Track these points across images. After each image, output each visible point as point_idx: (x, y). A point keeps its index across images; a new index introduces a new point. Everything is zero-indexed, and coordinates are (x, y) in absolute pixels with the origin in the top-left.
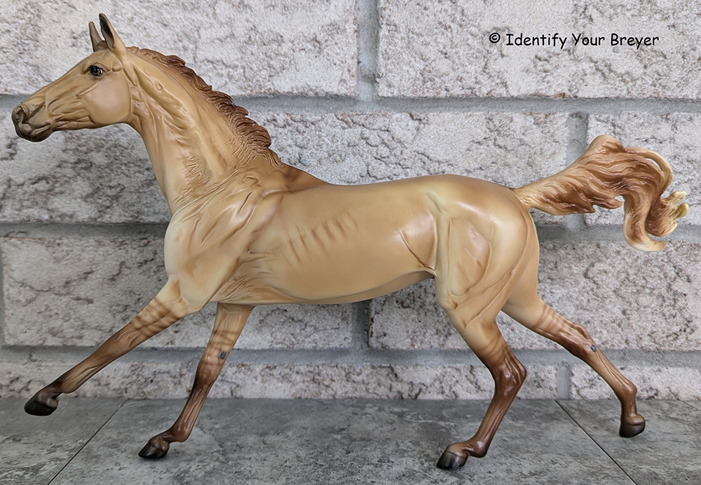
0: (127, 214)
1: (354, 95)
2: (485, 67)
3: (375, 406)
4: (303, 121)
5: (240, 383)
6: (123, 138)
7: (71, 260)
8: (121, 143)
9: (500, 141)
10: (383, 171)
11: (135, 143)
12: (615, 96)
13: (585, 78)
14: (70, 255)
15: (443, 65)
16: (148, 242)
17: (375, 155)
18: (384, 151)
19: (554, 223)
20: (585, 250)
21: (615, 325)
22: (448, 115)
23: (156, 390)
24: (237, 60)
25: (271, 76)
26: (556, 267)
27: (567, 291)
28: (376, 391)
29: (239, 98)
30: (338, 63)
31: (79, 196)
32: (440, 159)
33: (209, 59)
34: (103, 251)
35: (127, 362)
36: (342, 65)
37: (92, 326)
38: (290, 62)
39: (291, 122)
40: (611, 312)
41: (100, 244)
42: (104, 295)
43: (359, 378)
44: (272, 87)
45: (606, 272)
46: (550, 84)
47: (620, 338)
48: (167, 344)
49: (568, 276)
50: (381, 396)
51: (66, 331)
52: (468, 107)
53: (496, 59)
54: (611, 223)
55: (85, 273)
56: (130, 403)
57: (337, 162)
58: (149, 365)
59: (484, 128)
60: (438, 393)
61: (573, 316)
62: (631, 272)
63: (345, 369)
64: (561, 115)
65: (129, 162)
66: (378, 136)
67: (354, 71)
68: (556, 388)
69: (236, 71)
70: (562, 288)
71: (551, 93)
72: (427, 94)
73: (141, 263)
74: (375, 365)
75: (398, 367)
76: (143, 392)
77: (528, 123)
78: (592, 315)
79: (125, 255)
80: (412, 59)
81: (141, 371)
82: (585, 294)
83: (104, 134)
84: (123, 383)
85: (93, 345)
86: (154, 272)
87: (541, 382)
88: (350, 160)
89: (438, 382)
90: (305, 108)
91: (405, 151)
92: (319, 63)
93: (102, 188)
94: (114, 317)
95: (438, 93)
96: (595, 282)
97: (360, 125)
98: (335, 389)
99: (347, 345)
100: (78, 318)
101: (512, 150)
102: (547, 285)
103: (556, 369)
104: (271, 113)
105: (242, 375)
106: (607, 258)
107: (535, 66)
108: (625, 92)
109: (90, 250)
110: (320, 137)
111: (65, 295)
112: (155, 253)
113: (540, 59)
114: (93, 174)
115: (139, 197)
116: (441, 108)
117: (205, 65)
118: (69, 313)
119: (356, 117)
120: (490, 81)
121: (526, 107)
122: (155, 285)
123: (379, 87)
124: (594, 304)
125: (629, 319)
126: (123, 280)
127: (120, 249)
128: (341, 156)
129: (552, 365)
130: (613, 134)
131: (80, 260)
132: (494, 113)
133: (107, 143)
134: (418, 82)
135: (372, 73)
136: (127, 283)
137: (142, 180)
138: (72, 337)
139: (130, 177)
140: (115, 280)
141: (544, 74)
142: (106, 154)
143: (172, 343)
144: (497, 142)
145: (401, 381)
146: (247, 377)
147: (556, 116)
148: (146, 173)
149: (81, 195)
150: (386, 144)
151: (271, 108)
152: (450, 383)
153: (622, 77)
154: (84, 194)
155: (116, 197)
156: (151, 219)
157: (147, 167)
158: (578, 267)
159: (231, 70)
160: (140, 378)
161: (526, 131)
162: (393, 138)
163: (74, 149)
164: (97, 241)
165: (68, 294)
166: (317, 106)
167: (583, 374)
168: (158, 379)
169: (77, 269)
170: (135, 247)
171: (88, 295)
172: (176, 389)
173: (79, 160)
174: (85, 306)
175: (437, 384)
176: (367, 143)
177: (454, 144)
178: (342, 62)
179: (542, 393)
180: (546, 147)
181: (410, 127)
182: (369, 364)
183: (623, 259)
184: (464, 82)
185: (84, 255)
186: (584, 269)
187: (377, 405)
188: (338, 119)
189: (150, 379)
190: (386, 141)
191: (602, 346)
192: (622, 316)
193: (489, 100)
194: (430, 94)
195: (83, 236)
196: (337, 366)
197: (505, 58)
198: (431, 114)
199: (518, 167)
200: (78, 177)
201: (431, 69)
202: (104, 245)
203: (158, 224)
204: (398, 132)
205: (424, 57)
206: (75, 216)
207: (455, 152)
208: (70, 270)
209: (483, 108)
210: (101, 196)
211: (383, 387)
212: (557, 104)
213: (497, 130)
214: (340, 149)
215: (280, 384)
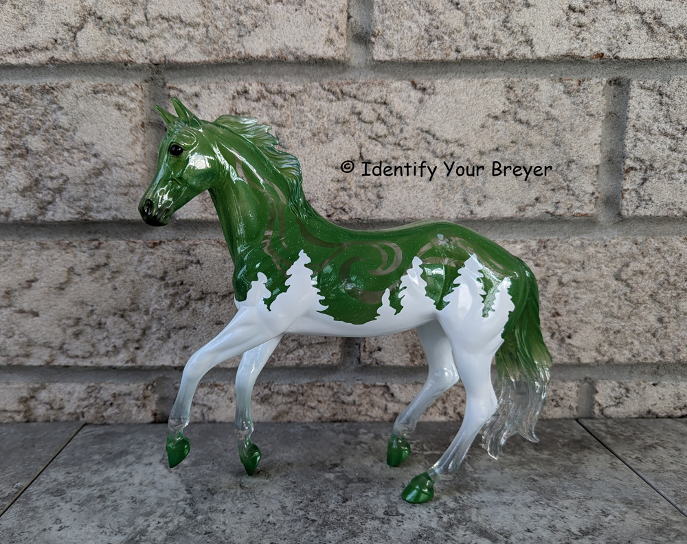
0: (72, 211)
1: (342, 59)
2: (505, 21)
3: (370, 432)
4: (280, 92)
5: (213, 405)
6: (63, 117)
7: (10, 267)
8: (61, 124)
9: (522, 115)
10: (379, 153)
11: (78, 123)
12: (665, 56)
13: (629, 33)
14: (9, 261)
15: (454, 19)
16: (100, 244)
17: (369, 134)
18: (380, 129)
19: (583, 215)
20: (619, 247)
21: (649, 335)
22: (459, 83)
23: (117, 413)
24: (198, 16)
25: (240, 36)
26: (583, 268)
27: (595, 295)
28: (369, 413)
29: (202, 65)
30: (323, 17)
31: (15, 189)
32: (449, 137)
33: (164, 14)
34: (47, 255)
35: (82, 383)
36: (328, 20)
37: (39, 343)
38: (264, 18)
39: (265, 93)
40: (646, 320)
41: (43, 248)
42: (51, 307)
43: (350, 399)
44: (242, 50)
45: (642, 273)
46: (585, 42)
47: (654, 350)
48: (127, 362)
49: (597, 277)
50: (375, 418)
51: (9, 348)
52: (483, 73)
53: (520, 10)
54: (653, 214)
55: (28, 281)
56: (86, 429)
57: (322, 143)
58: (107, 387)
59: (504, 100)
60: (441, 414)
61: (601, 325)
62: (672, 272)
63: (333, 389)
64: (598, 81)
65: (72, 147)
66: (373, 110)
67: (343, 28)
68: (577, 408)
69: (197, 30)
70: (588, 293)
71: (586, 53)
72: (434, 57)
73: (92, 269)
74: (368, 383)
75: (395, 386)
76: (102, 416)
77: (556, 92)
78: (623, 324)
79: (73, 259)
80: (415, 12)
81: (98, 393)
82: (616, 299)
83: (40, 113)
84: (78, 406)
85: (42, 364)
86: (108, 279)
87: (559, 401)
88: (340, 140)
89: (440, 402)
90: (283, 76)
91: (406, 128)
92: (299, 18)
93: (42, 180)
94: (65, 332)
95: (447, 55)
96: (628, 285)
97: (350, 97)
98: (321, 410)
99: (335, 362)
100: (22, 333)
101: (536, 126)
102: (571, 289)
103: (578, 386)
104: (242, 83)
105: (214, 397)
106: (644, 257)
107: (568, 19)
108: (676, 52)
109: (32, 255)
110: (302, 112)
111: (6, 307)
112: (108, 257)
113: (574, 10)
114: (29, 162)
115: (85, 190)
116: (450, 75)
117: (159, 23)
118: (12, 328)
119: (346, 86)
120: (511, 39)
121: (555, 72)
122: (110, 294)
123: (373, 48)
124: (626, 310)
125: (666, 328)
126: (72, 289)
127: (67, 253)
128: (327, 135)
129: (573, 381)
130: (658, 105)
131: (20, 266)
132: (516, 80)
133: (44, 124)
134: (422, 41)
135: (364, 31)
136: (77, 292)
137: (88, 169)
138: (18, 356)
139: (74, 165)
140: (63, 289)
141: (578, 30)
142: (44, 137)
143: (133, 360)
144: (518, 116)
145: (399, 402)
146: (220, 399)
147: (592, 82)
148: (93, 160)
149: (17, 188)
150: (383, 120)
151: (242, 77)
152: (455, 403)
153: (674, 32)
154: (20, 187)
155: (59, 190)
156: (102, 217)
157: (93, 152)
158: (609, 267)
159: (191, 29)
160: (98, 401)
161: (554, 101)
162: (391, 112)
163: (5, 132)
164: (40, 244)
165: (10, 306)
166: (298, 73)
167: (609, 391)
168: (120, 402)
169: (17, 277)
170: (84, 249)
171: (32, 307)
172: (139, 412)
173: (12, 145)
174: (30, 320)
175: (440, 405)
176: (359, 119)
177: (465, 118)
178: (329, 17)
179: (560, 413)
180: (578, 121)
181: (412, 99)
182: (360, 382)
183: (663, 257)
184: (479, 40)
185: (25, 260)
186: (615, 270)
187: (372, 431)
188: (324, 89)
189: (109, 402)
190: (382, 116)
191: (633, 358)
192: (658, 325)
193: (511, 63)
194: (438, 56)
195: (22, 238)
196: (324, 386)
197: (531, 9)
198: (439, 81)
199: (542, 148)
200: (12, 166)
201: (439, 24)
202: (48, 248)
203: (110, 222)
204: (398, 104)
205: (430, 9)
206: (11, 214)
207: (466, 129)
208: (10, 278)
209: (503, 74)
210: (41, 189)
211: (377, 408)
212: (593, 67)
213: (518, 101)
214: (327, 127)
215: (259, 407)
